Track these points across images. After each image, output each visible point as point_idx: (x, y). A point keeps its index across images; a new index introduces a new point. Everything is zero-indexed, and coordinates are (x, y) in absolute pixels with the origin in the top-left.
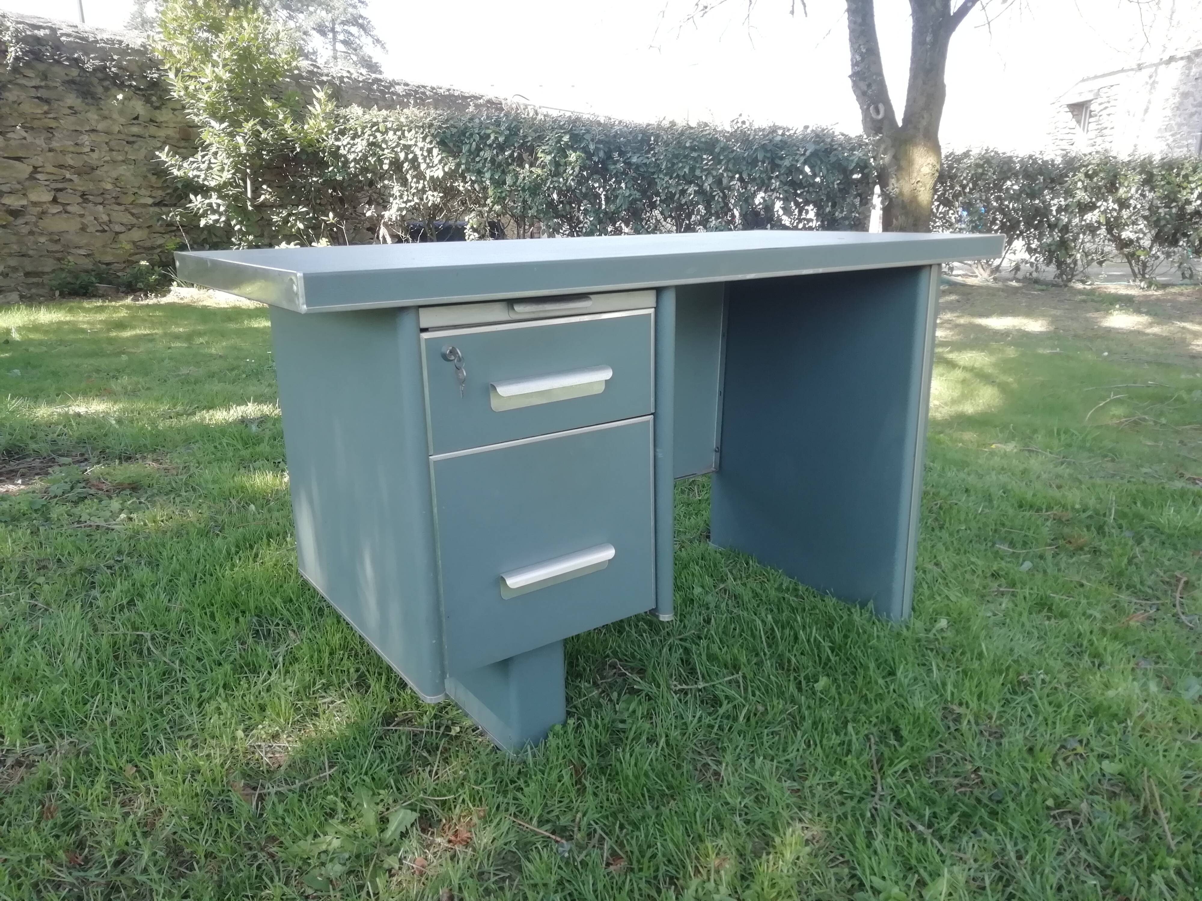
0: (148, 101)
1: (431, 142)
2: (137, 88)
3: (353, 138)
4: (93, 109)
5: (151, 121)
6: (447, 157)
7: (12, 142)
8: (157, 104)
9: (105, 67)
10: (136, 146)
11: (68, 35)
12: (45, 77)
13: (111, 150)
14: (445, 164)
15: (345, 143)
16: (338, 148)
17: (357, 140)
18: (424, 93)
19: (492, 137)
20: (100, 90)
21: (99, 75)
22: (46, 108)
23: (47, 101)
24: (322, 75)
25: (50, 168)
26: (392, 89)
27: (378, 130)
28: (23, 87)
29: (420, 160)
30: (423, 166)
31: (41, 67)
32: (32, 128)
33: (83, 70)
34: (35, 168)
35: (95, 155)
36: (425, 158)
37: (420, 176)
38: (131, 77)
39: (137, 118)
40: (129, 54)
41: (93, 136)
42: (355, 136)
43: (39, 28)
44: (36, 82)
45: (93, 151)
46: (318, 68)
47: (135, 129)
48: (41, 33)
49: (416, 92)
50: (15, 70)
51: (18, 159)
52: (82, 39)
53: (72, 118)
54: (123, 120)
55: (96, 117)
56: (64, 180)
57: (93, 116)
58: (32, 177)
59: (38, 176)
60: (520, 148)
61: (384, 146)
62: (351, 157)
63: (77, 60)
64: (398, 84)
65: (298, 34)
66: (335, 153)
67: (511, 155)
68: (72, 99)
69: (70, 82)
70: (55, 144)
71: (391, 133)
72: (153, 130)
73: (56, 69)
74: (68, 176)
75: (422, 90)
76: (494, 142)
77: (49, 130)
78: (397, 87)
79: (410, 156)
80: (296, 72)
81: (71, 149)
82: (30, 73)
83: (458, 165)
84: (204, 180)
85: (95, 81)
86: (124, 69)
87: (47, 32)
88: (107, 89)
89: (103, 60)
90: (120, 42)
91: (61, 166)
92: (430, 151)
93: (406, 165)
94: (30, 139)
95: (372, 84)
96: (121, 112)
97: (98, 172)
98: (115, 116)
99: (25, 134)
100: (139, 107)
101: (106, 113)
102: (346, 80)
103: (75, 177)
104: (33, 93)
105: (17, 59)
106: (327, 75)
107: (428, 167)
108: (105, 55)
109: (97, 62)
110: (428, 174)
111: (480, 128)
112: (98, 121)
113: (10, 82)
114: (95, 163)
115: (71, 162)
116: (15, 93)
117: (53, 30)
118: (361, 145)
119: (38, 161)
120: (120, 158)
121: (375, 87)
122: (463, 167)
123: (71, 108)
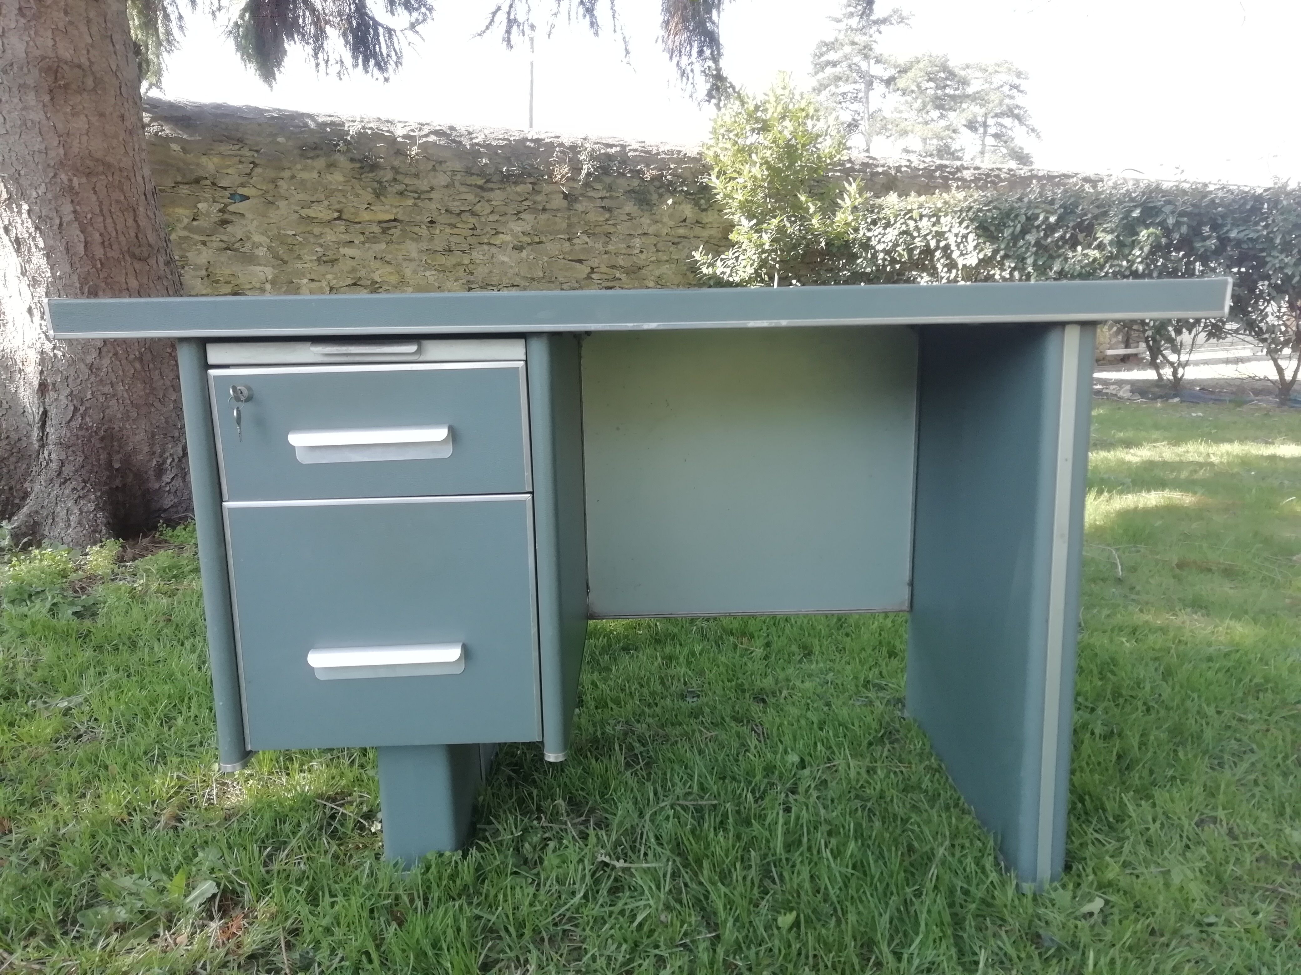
0: (697, 204)
1: (967, 227)
2: (687, 193)
3: (885, 228)
4: (647, 214)
5: (697, 222)
6: (984, 243)
7: (577, 247)
8: (704, 207)
9: (662, 175)
10: (680, 246)
11: (635, 150)
12: (610, 188)
13: (658, 251)
14: (980, 251)
15: (876, 233)
16: (869, 239)
17: (888, 230)
18: (998, 176)
19: (1041, 218)
20: (655, 196)
21: (657, 183)
22: (607, 216)
23: (609, 210)
24: (877, 166)
25: (603, 269)
26: (959, 175)
27: (911, 218)
28: (591, 198)
29: (953, 247)
30: (955, 255)
31: (608, 180)
32: (594, 234)
33: (642, 179)
34: (592, 268)
35: (643, 256)
36: (958, 246)
37: (952, 265)
38: (683, 184)
39: (685, 221)
40: (685, 163)
41: (644, 239)
42: (888, 225)
43: (611, 146)
44: (603, 193)
45: (641, 252)
46: (875, 159)
47: (681, 231)
48: (612, 151)
49: (988, 175)
50: (587, 184)
51: (580, 261)
52: (646, 152)
53: (628, 224)
54: (672, 223)
55: (648, 221)
56: (615, 279)
57: (646, 221)
58: (589, 277)
59: (593, 276)
60: (1074, 228)
61: (915, 234)
62: (880, 247)
63: (639, 172)
64: (968, 168)
65: (947, 132)
66: (866, 245)
67: (1062, 238)
68: (630, 207)
69: (631, 192)
70: (610, 248)
71: (925, 219)
72: (698, 230)
73: (621, 181)
74: (618, 275)
75: (996, 173)
76: (1043, 222)
77: (608, 235)
78: (965, 172)
79: (942, 244)
80: (848, 165)
81: (624, 251)
82: (598, 186)
83: (995, 252)
84: (731, 275)
85: (652, 189)
86: (679, 176)
87: (618, 149)
88: (661, 196)
89: (661, 170)
90: (679, 152)
91: (613, 267)
92: (965, 237)
93: (938, 254)
94: (591, 244)
95: (935, 171)
96: (671, 216)
97: (644, 271)
98: (666, 219)
99: (587, 239)
100: (688, 210)
101: (657, 217)
102: (903, 169)
103: (623, 277)
104: (599, 203)
105: (589, 174)
106: (883, 166)
107: (962, 254)
108: (663, 165)
109: (655, 172)
110: (961, 262)
111: (1028, 208)
112: (649, 225)
113: (582, 195)
114: (641, 263)
115: (622, 263)
116: (585, 204)
117: (623, 147)
118: (892, 234)
119: (595, 262)
120: (665, 258)
121: (937, 174)
122: (1002, 253)
123: (628, 214)
